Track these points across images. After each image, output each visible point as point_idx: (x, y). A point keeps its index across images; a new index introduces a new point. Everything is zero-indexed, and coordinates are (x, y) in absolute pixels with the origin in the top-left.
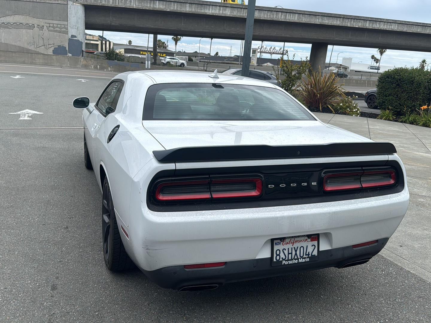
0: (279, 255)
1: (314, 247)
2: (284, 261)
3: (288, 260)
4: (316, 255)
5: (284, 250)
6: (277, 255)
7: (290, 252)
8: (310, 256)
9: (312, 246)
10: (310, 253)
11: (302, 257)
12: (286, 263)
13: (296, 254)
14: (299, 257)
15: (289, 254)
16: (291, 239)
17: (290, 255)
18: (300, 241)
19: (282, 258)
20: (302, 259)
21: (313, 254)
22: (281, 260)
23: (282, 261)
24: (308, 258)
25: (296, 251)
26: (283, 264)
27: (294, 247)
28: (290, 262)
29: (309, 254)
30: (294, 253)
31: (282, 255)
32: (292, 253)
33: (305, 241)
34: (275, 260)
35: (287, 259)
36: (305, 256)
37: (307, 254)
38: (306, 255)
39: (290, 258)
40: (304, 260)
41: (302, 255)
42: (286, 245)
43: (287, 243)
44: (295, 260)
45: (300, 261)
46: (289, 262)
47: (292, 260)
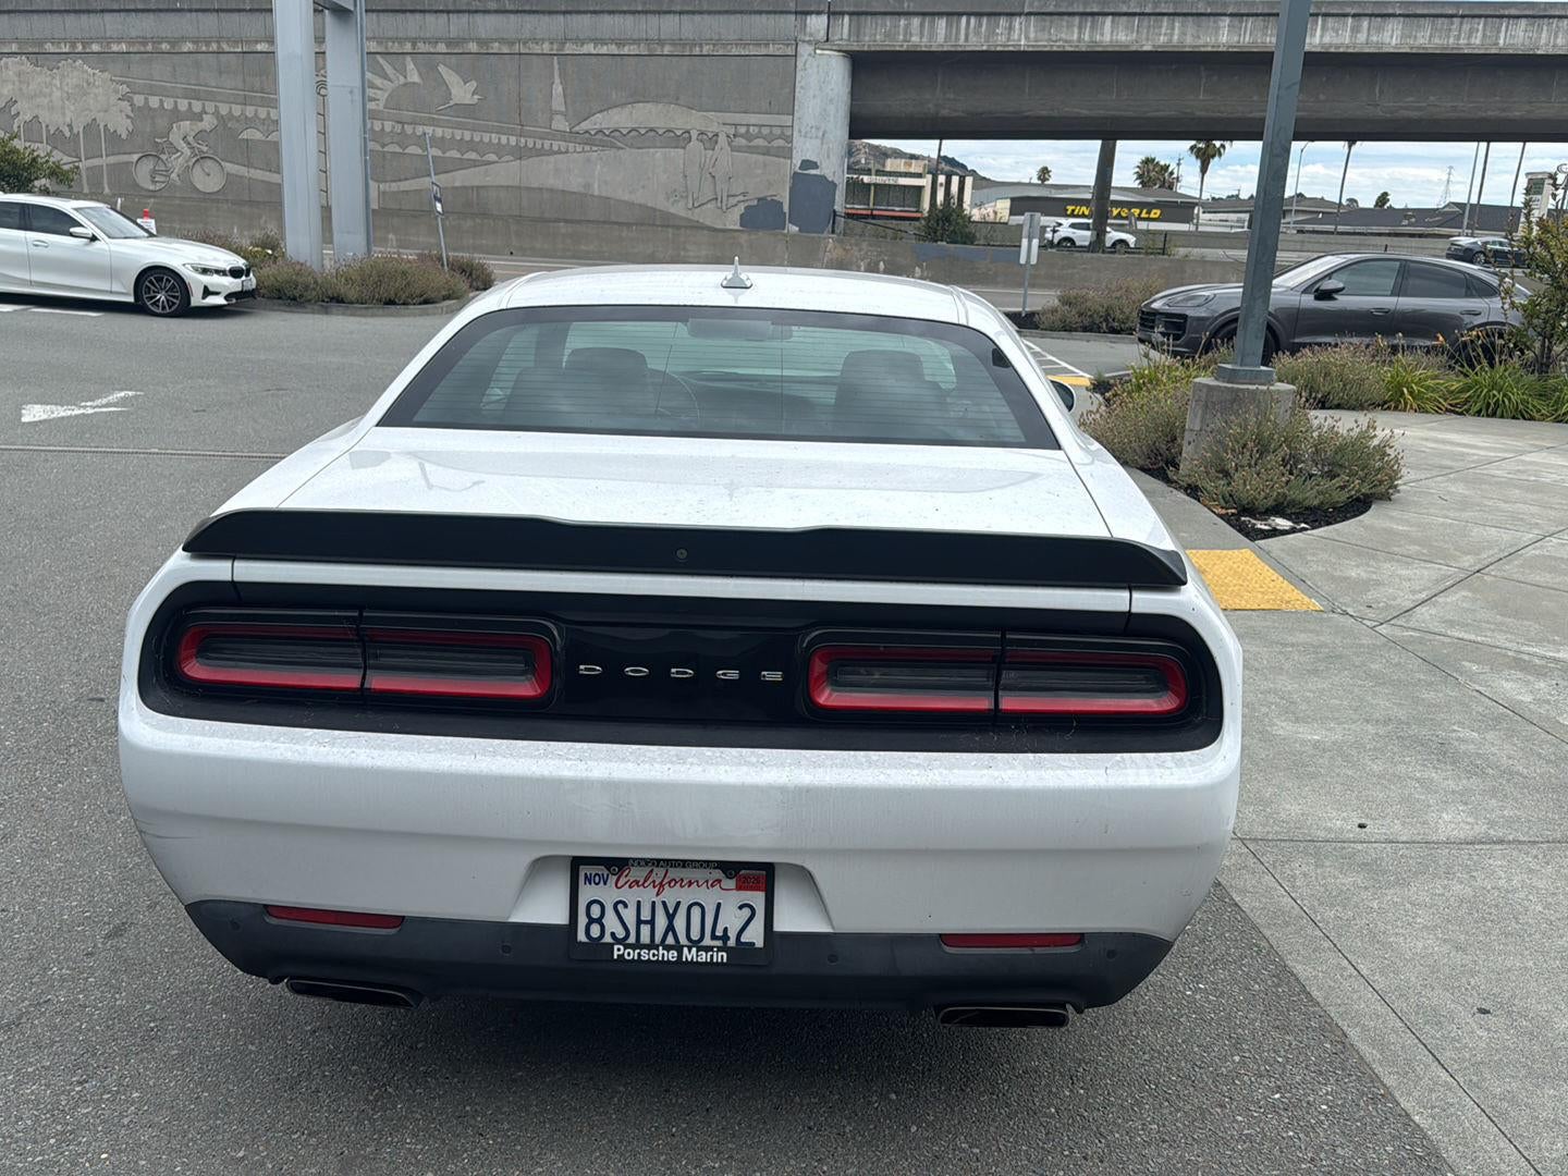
0: (599, 921)
1: (746, 912)
2: (622, 948)
3: (638, 945)
4: (759, 943)
5: (620, 907)
6: (591, 921)
7: (646, 916)
8: (732, 943)
9: (741, 907)
10: (732, 935)
11: (694, 944)
12: (631, 955)
13: (670, 928)
14: (683, 940)
15: (639, 922)
16: (652, 871)
17: (645, 930)
18: (690, 884)
19: (613, 934)
20: (694, 950)
21: (743, 940)
22: (608, 939)
23: (611, 946)
24: (720, 949)
25: (671, 917)
26: (615, 957)
27: (664, 903)
28: (645, 955)
29: (725, 937)
30: (661, 922)
31: (612, 923)
32: (652, 922)
33: (712, 886)
34: (581, 937)
35: (632, 940)
36: (707, 941)
37: (719, 933)
38: (714, 937)
39: (645, 938)
40: (704, 957)
41: (695, 935)
42: (630, 887)
43: (637, 882)
44: (668, 948)
45: (689, 955)
46: (639, 954)
47: (652, 946)
